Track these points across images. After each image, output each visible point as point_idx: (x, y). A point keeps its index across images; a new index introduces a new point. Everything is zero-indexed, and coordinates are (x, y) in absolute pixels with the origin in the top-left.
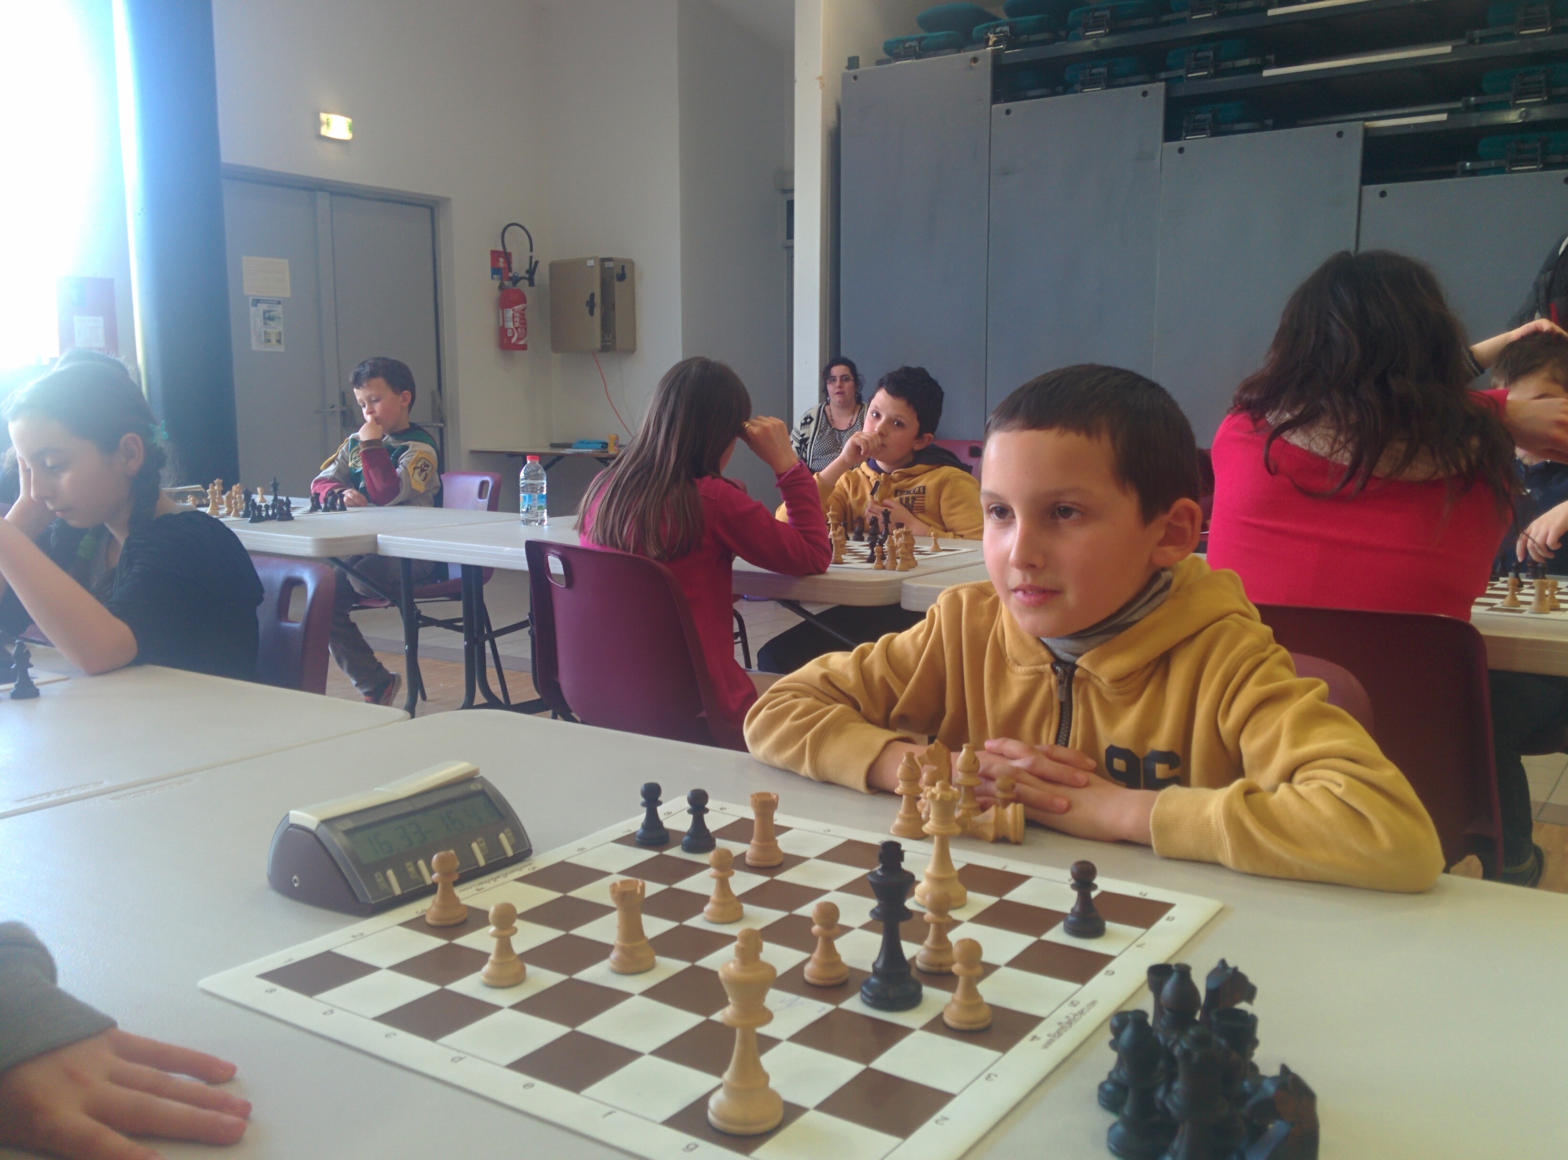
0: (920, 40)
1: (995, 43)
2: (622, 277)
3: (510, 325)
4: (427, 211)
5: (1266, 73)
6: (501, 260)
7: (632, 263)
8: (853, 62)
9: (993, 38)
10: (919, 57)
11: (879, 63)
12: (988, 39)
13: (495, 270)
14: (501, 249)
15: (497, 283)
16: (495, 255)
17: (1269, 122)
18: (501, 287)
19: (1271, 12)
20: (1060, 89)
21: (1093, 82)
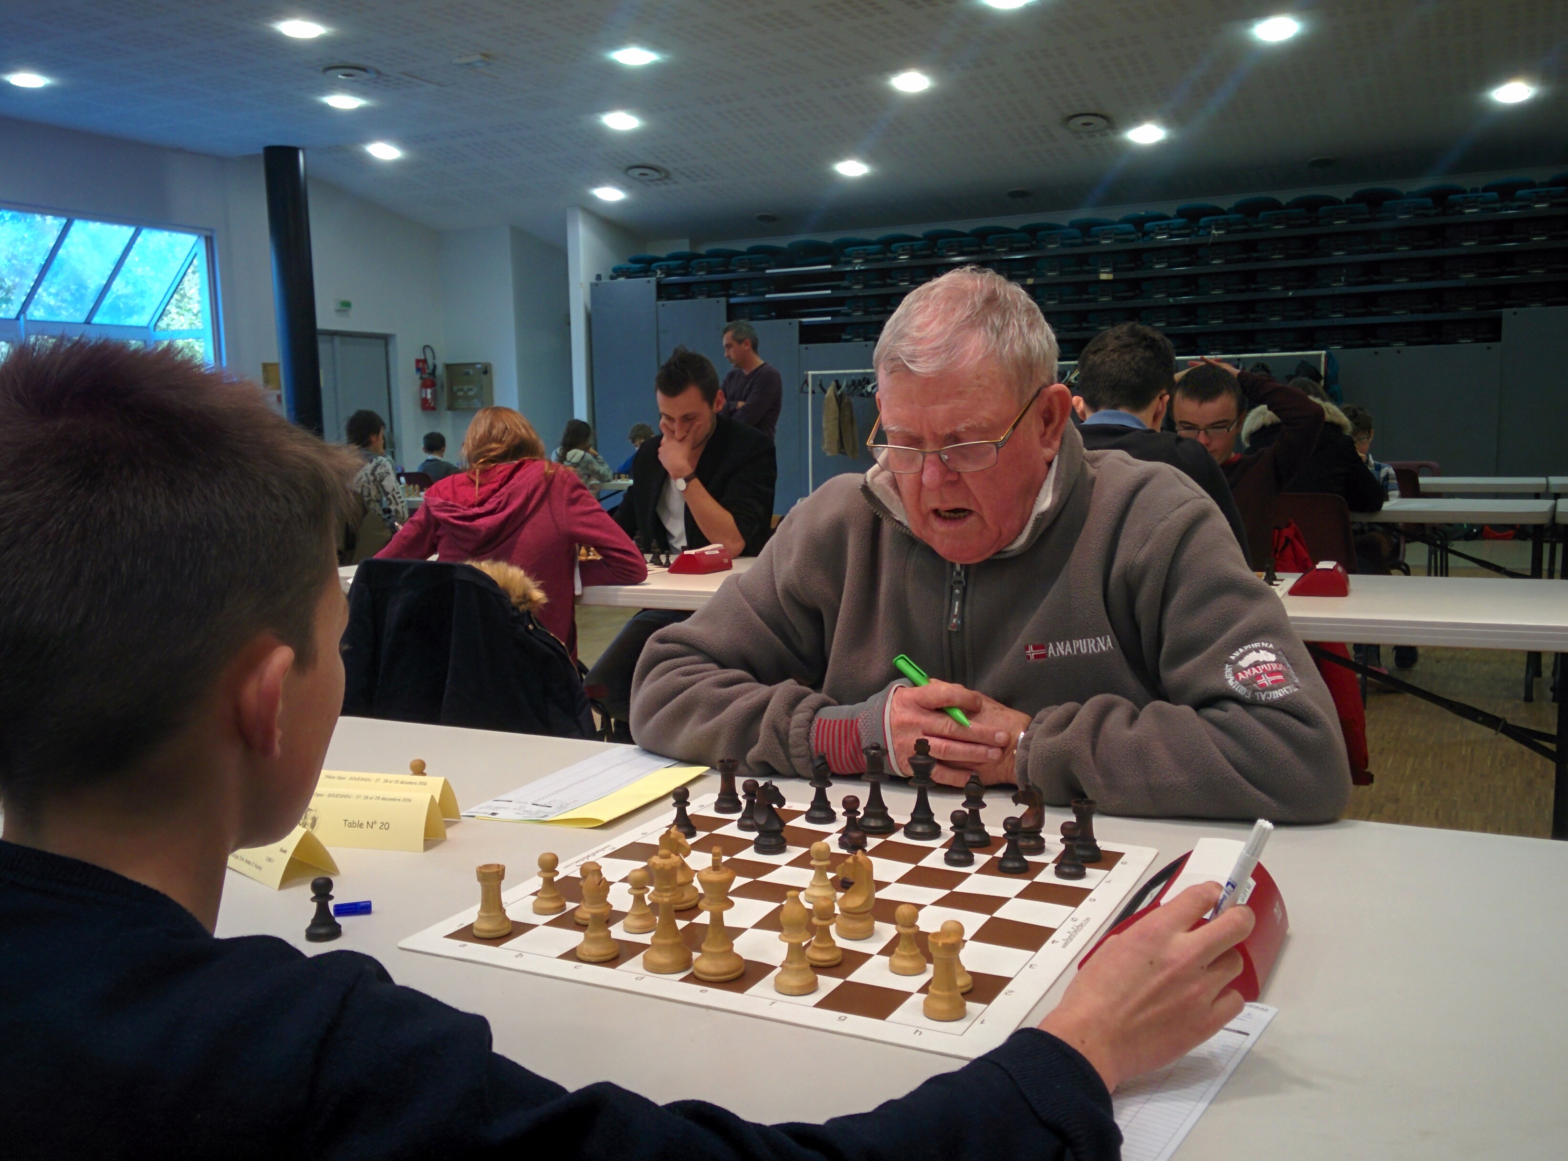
0: (629, 268)
1: (660, 274)
2: (486, 372)
3: (429, 396)
4: (382, 342)
5: (767, 296)
6: (421, 365)
7: (490, 365)
8: (599, 277)
9: (659, 272)
10: (628, 277)
11: (612, 278)
12: (656, 273)
13: (418, 369)
14: (422, 357)
15: (419, 376)
16: (418, 361)
17: (773, 314)
18: (421, 378)
19: (768, 271)
20: (690, 294)
21: (701, 294)
